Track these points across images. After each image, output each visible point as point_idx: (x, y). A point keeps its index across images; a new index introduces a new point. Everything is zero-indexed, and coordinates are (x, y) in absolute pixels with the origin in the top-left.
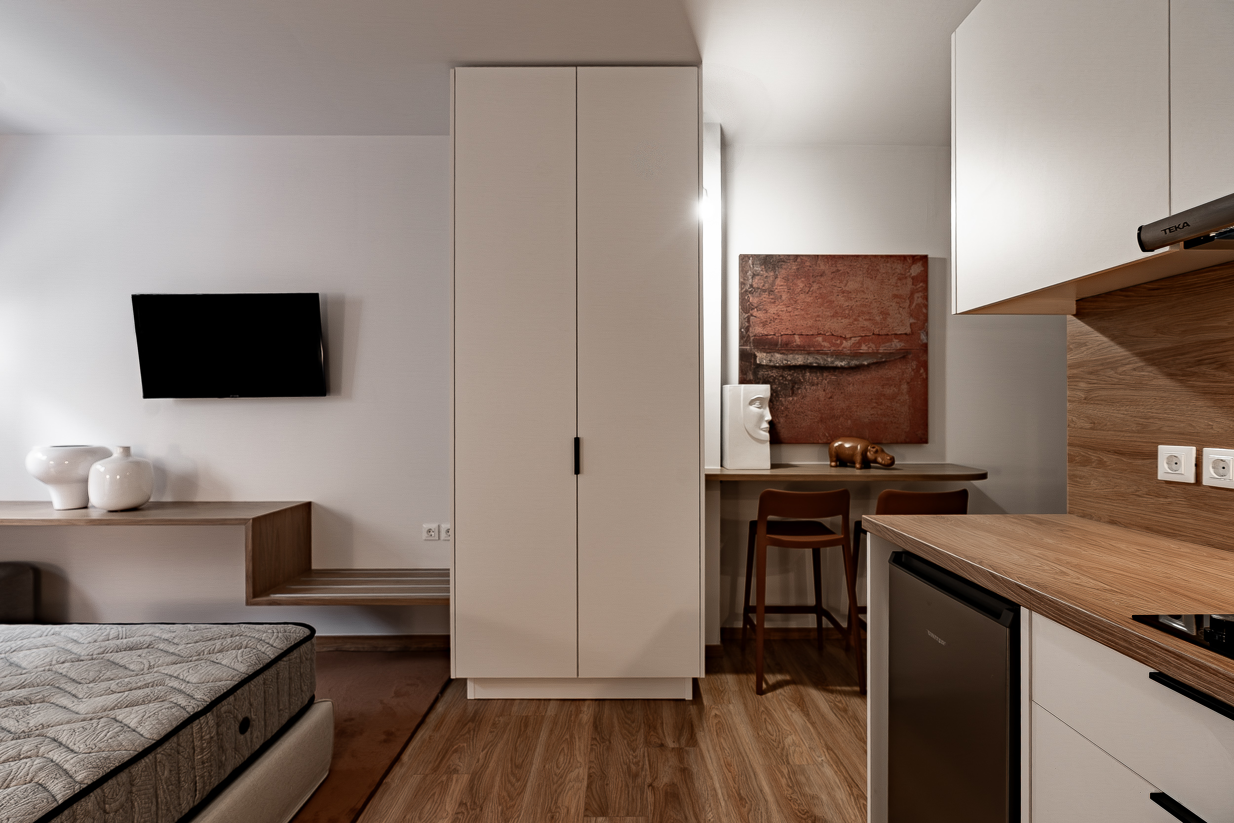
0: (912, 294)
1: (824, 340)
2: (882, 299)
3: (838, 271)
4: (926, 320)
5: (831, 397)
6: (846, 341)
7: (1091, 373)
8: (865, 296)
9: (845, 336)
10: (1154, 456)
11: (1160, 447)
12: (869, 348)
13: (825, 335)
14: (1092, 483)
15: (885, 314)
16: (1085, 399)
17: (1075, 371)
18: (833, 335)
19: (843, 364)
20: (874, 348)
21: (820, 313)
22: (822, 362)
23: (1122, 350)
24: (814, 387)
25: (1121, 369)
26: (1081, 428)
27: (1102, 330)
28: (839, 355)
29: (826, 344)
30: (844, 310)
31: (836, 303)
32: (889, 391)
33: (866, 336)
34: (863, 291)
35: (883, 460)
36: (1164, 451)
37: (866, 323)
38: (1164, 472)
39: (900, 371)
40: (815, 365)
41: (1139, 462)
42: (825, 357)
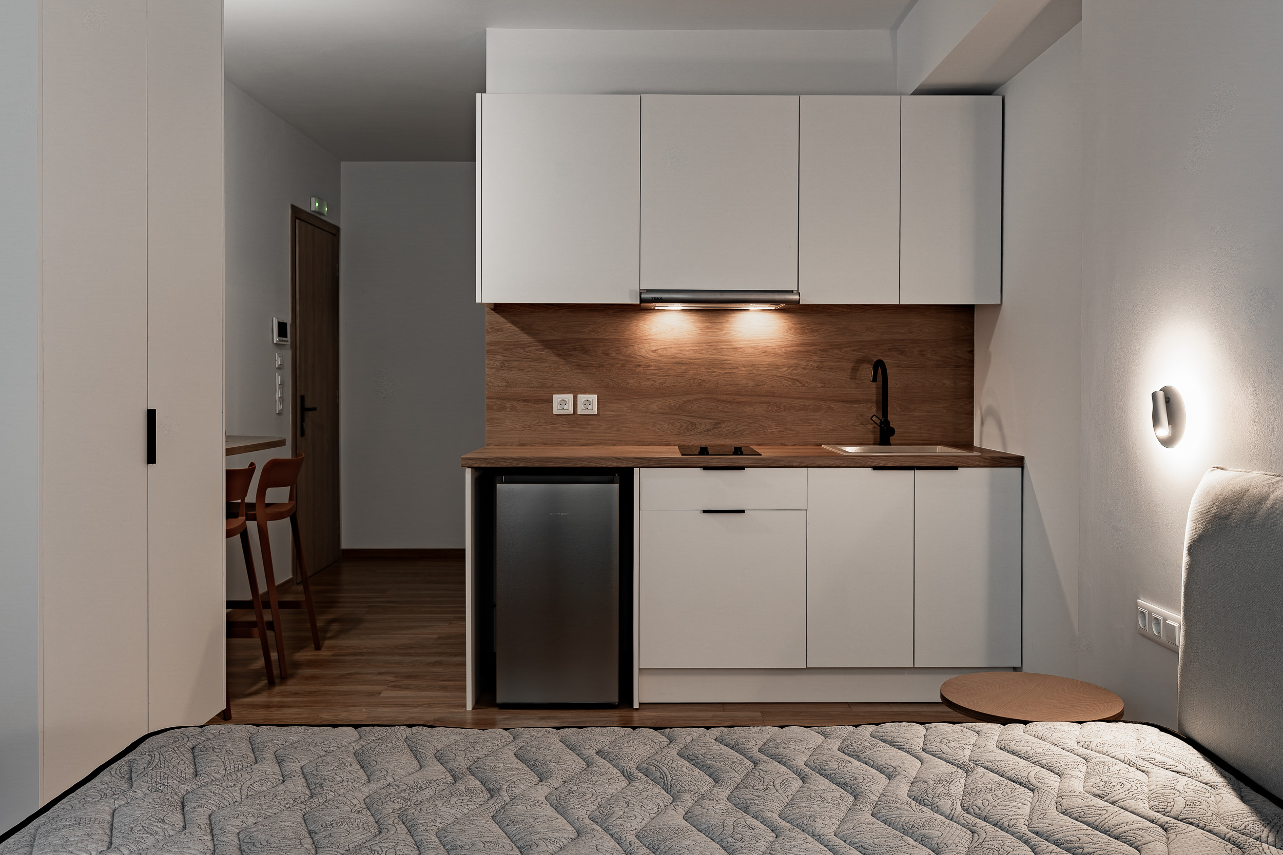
10: (551, 401)
11: (555, 396)
14: (506, 422)
16: (501, 367)
17: (493, 348)
23: (527, 337)
25: (528, 349)
26: (498, 386)
36: (557, 398)
38: (557, 410)
41: (540, 405)
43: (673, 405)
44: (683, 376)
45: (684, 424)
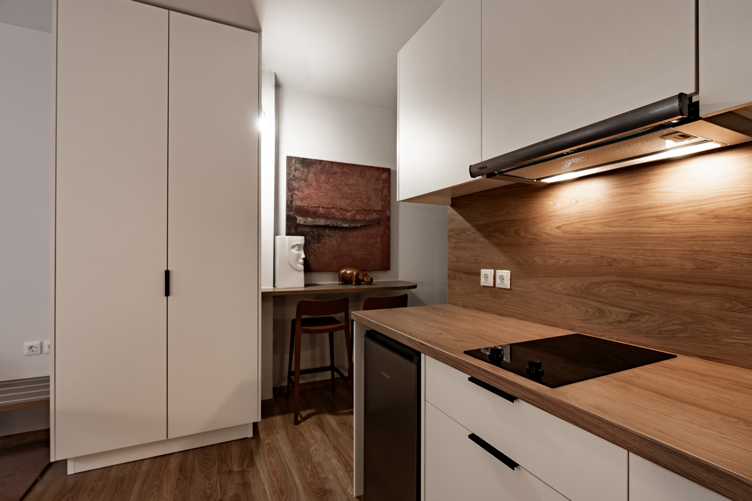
0: (383, 188)
1: (336, 211)
2: (367, 190)
3: (344, 172)
4: (389, 204)
5: (340, 245)
6: (349, 213)
7: (457, 234)
8: (359, 188)
9: (348, 209)
10: (479, 274)
12: (361, 217)
13: (337, 208)
14: (457, 288)
15: (369, 199)
16: (454, 247)
17: (451, 233)
18: (341, 209)
19: (347, 225)
20: (363, 217)
21: (334, 196)
22: (335, 224)
23: (468, 224)
24: (331, 239)
25: (468, 233)
26: (453, 261)
27: (461, 214)
28: (344, 220)
29: (337, 214)
30: (347, 195)
31: (343, 190)
32: (371, 241)
33: (359, 210)
34: (358, 185)
35: (367, 279)
36: (483, 271)
37: (359, 203)
38: (483, 282)
39: (376, 230)
40: (331, 225)
41: (474, 277)
42: (337, 221)
43: (578, 286)
44: (590, 255)
45: (590, 310)
